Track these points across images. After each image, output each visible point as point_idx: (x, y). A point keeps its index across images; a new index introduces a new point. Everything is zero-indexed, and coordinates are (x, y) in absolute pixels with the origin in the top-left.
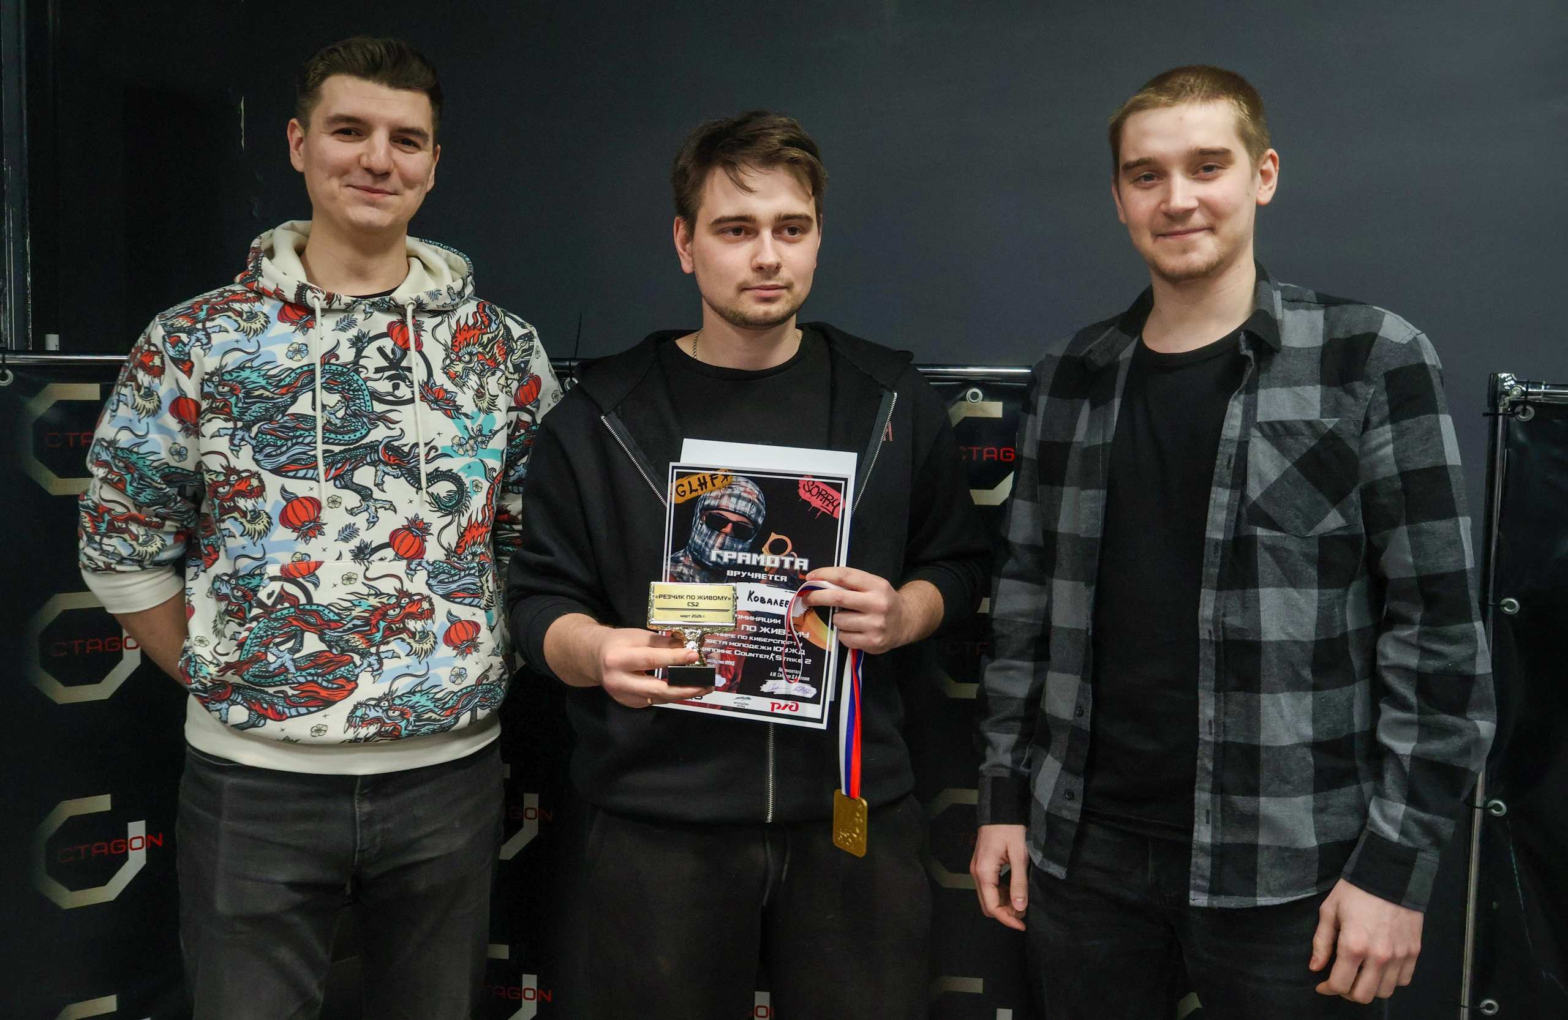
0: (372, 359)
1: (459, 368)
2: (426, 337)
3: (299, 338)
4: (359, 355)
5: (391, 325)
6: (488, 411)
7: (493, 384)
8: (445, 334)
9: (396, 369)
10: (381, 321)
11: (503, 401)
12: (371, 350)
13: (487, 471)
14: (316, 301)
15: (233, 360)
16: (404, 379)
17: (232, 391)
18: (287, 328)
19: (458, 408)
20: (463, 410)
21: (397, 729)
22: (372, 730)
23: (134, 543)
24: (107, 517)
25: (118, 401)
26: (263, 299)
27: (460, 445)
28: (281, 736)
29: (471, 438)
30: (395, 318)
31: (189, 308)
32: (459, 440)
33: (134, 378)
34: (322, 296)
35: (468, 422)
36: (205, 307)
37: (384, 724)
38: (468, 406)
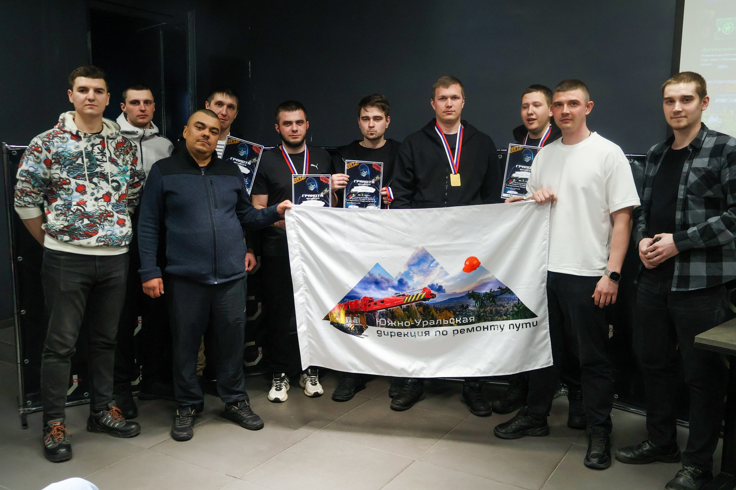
0: (96, 150)
1: (118, 153)
2: (109, 145)
3: (77, 144)
4: (93, 149)
6: (126, 165)
7: (127, 158)
8: (114, 145)
9: (102, 153)
10: (98, 140)
11: (130, 163)
12: (96, 148)
13: (126, 181)
14: (81, 135)
15: (60, 150)
16: (104, 156)
17: (60, 158)
18: (73, 141)
20: (119, 164)
21: (108, 244)
22: (102, 243)
23: (33, 199)
24: (25, 192)
25: (28, 160)
26: (66, 134)
27: (119, 173)
28: (78, 244)
29: (122, 172)
30: (101, 140)
31: (47, 136)
32: (118, 172)
33: (33, 154)
34: (83, 134)
35: (121, 168)
36: (51, 135)
37: (105, 242)
38: (121, 164)
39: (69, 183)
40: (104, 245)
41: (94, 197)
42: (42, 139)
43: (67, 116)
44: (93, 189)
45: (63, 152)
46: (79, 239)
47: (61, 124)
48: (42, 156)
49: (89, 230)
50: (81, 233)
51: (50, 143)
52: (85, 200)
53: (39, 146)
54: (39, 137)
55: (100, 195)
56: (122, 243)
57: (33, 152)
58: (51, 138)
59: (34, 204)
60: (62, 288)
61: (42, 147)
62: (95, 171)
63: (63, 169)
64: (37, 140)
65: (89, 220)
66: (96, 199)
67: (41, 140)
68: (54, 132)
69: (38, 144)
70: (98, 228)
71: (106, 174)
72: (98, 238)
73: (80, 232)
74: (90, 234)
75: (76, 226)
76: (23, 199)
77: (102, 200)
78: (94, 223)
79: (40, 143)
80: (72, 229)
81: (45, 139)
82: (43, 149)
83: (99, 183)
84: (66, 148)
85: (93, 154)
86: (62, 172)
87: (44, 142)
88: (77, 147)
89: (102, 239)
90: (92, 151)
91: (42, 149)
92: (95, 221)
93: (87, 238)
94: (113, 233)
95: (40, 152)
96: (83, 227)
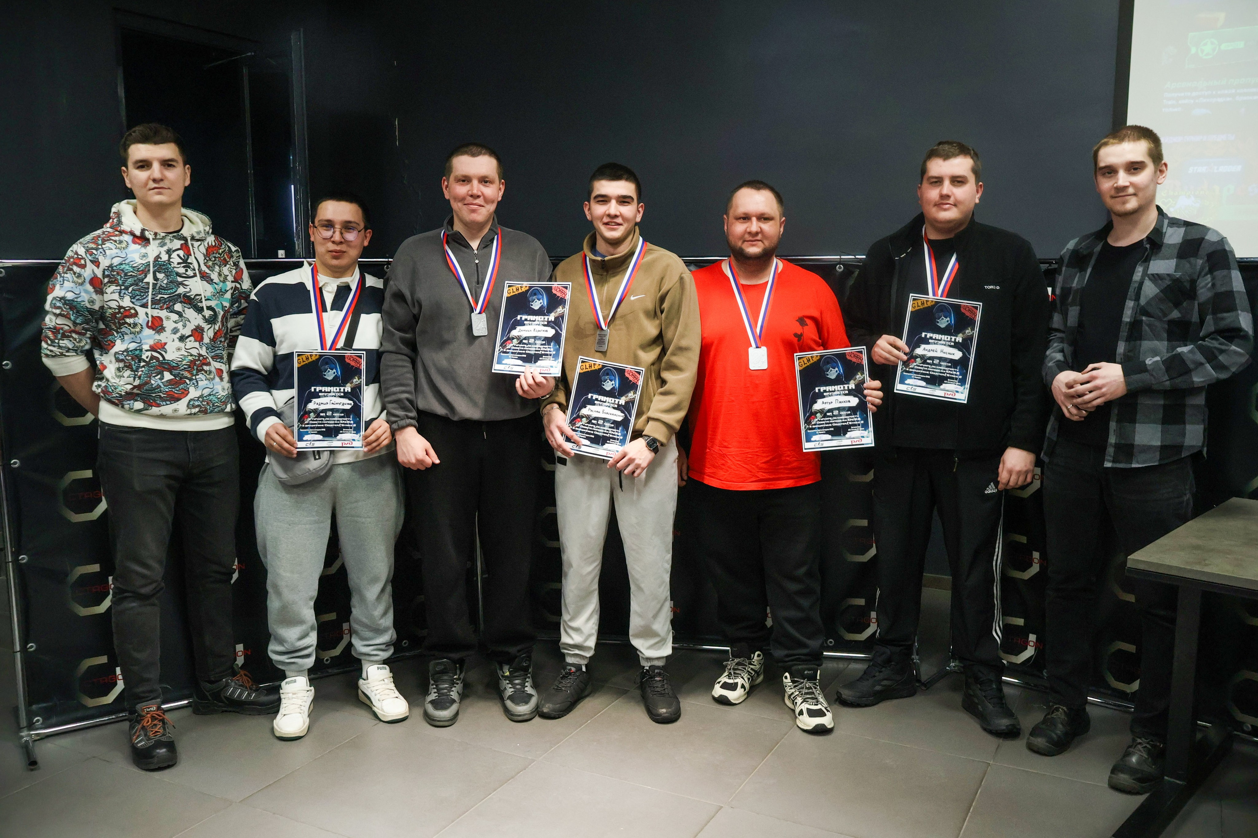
0: (175, 259)
1: (210, 263)
2: (196, 250)
3: (143, 250)
4: (170, 257)
5: (182, 245)
6: (224, 282)
7: (225, 270)
8: (203, 249)
9: (185, 263)
10: (177, 244)
11: (230, 278)
12: (174, 255)
13: (223, 307)
14: (149, 235)
15: (116, 261)
16: (189, 267)
17: (118, 274)
18: (137, 247)
19: (212, 280)
20: (214, 281)
21: (206, 409)
22: (197, 410)
23: (74, 342)
24: (61, 331)
25: (64, 280)
26: (124, 235)
27: (214, 296)
28: (159, 413)
29: (218, 293)
30: (183, 242)
31: (92, 239)
32: (212, 294)
33: (72, 270)
34: (152, 233)
35: (216, 286)
36: (100, 239)
37: (201, 407)
38: (216, 280)
39: (136, 314)
40: (199, 411)
41: (179, 335)
42: (86, 246)
43: (124, 207)
44: (175, 322)
45: (121, 264)
46: (159, 406)
47: (115, 220)
48: (87, 273)
49: (174, 390)
50: (162, 396)
51: (99, 252)
52: (163, 342)
53: (80, 257)
54: (81, 243)
55: (187, 332)
56: (226, 406)
57: (70, 267)
58: (100, 242)
59: (76, 351)
60: (137, 486)
61: (86, 258)
62: (176, 293)
63: (123, 291)
64: (78, 248)
65: (171, 374)
66: (182, 339)
67: (84, 247)
68: (104, 233)
69: (79, 253)
70: (188, 386)
71: (192, 297)
72: (190, 401)
73: (161, 394)
74: (176, 395)
75: (152, 384)
76: (58, 343)
77: (192, 338)
78: (181, 378)
79: (81, 251)
80: (146, 390)
81: (91, 244)
82: (88, 261)
83: (184, 311)
84: (125, 259)
85: (170, 265)
86: (122, 297)
87: (88, 250)
88: (144, 256)
89: (197, 403)
90: (169, 260)
91: (85, 262)
92: (183, 374)
93: (172, 403)
94: (212, 391)
95: (84, 267)
96: (164, 386)
